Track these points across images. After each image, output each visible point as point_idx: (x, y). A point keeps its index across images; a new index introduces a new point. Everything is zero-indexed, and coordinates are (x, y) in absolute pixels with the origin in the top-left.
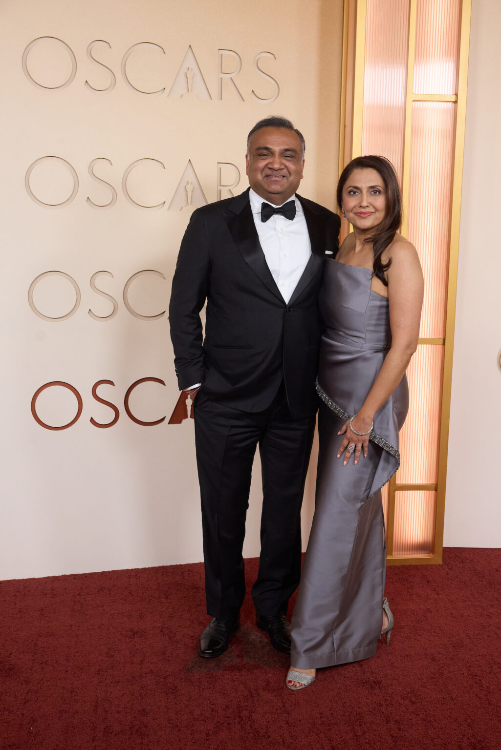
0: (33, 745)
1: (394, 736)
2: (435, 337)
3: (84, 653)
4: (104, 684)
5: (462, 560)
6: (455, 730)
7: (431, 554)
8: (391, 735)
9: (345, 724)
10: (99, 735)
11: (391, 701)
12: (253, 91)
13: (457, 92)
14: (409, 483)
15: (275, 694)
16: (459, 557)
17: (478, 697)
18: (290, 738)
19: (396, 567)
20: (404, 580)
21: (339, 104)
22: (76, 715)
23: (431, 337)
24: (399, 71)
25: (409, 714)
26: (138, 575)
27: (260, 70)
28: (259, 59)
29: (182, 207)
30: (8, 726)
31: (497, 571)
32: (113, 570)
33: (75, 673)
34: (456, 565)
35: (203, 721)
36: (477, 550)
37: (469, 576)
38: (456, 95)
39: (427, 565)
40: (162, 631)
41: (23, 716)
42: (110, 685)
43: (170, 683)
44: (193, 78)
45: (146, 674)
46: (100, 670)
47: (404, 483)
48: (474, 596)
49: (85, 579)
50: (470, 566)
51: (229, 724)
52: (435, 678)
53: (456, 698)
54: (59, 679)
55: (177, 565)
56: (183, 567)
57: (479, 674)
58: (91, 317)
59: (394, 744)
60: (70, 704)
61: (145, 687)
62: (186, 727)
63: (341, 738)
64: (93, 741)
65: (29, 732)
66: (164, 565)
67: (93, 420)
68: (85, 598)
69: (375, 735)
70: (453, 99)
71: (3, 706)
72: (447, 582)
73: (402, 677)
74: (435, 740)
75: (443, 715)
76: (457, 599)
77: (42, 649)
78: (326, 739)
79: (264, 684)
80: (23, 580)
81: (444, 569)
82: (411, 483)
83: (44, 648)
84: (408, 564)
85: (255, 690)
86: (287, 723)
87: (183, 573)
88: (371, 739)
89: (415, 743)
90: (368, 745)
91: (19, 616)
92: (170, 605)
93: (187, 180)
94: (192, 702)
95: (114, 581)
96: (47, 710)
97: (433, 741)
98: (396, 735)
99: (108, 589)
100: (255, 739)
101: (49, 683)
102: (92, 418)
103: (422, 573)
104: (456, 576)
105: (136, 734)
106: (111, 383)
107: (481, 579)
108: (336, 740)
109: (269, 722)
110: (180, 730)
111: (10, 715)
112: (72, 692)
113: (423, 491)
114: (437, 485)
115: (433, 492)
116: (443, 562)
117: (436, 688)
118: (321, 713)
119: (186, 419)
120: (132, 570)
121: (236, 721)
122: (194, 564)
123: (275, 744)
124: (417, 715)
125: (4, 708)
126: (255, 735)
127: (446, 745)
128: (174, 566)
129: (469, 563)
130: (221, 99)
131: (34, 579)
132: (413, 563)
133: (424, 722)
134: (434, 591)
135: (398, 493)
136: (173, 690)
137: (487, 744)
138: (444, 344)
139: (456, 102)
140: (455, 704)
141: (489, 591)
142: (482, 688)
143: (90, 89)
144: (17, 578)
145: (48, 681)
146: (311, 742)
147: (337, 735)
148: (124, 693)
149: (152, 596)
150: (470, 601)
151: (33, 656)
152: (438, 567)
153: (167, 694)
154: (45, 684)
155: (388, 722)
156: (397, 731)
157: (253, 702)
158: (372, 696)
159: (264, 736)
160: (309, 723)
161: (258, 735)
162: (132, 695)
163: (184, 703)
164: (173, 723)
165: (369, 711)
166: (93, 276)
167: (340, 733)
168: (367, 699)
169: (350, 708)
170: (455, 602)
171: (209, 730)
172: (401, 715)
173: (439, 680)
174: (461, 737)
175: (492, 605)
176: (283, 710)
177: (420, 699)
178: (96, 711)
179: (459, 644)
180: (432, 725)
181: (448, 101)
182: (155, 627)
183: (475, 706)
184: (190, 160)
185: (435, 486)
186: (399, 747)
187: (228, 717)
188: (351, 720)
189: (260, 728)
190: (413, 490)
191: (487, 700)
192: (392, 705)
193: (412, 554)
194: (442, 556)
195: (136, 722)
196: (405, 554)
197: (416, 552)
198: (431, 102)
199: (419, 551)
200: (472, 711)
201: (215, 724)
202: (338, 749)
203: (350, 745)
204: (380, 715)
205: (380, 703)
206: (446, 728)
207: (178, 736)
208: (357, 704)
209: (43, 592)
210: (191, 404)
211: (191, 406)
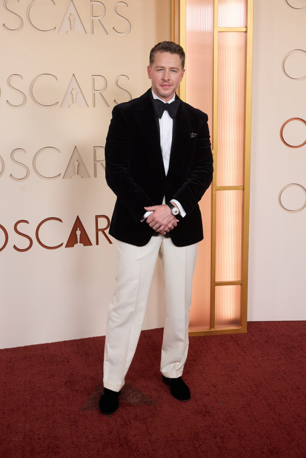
1: (220, 447)
2: (238, 185)
3: (15, 400)
4: (29, 420)
5: (260, 330)
6: (259, 441)
7: (240, 327)
8: (218, 446)
9: (188, 440)
10: (27, 455)
11: (217, 424)
12: (113, 27)
13: (246, 25)
14: (224, 281)
15: (141, 422)
16: (258, 328)
17: (273, 419)
18: (152, 451)
19: (217, 335)
20: (223, 344)
21: (170, 35)
22: (11, 442)
23: (235, 185)
24: (208, 9)
25: (229, 432)
26: (49, 348)
27: (118, 14)
28: (117, 6)
29: (70, 105)
31: (283, 336)
32: (32, 344)
33: (9, 414)
34: (256, 333)
35: (95, 442)
36: (269, 322)
38: (246, 27)
39: (237, 334)
40: (66, 383)
42: (33, 421)
43: (72, 418)
44: (74, 21)
45: (56, 413)
46: (26, 411)
47: (221, 281)
49: (14, 352)
50: (265, 334)
51: (112, 443)
52: (245, 407)
53: (259, 420)
55: (74, 340)
56: (78, 341)
57: (273, 404)
58: (12, 178)
61: (56, 421)
62: (84, 446)
63: (185, 449)
66: (66, 340)
67: (16, 247)
68: (14, 364)
69: (207, 447)
70: (244, 30)
72: (251, 344)
73: (223, 408)
74: (246, 448)
75: (250, 431)
76: (257, 355)
78: (176, 450)
79: (134, 416)
81: (248, 336)
82: (225, 280)
84: (225, 333)
85: (128, 420)
86: (150, 441)
87: (78, 345)
88: (205, 449)
89: (233, 451)
90: (203, 453)
92: (70, 366)
93: (72, 88)
94: (87, 430)
95: (33, 352)
97: (244, 449)
98: (221, 446)
99: (29, 357)
100: (129, 453)
102: (14, 245)
103: (234, 339)
104: (256, 340)
105: (52, 453)
106: (27, 222)
108: (182, 451)
109: (138, 441)
110: (80, 448)
112: (8, 426)
113: (233, 286)
114: (242, 281)
115: (239, 286)
116: (247, 331)
117: (246, 414)
118: (171, 434)
119: (77, 244)
121: (116, 441)
122: (85, 339)
123: (143, 455)
124: (234, 432)
126: (129, 450)
127: (253, 451)
128: (72, 340)
129: (265, 331)
130: (93, 34)
132: (228, 333)
133: (239, 437)
134: (242, 350)
135: (217, 288)
136: (75, 423)
137: (280, 450)
138: (243, 189)
139: (246, 32)
140: (258, 424)
141: (278, 349)
142: (275, 413)
143: (6, 29)
146: (166, 453)
147: (183, 447)
148: (43, 426)
150: (266, 356)
152: (244, 334)
153: (71, 426)
155: (215, 438)
156: (221, 443)
157: (127, 428)
158: (204, 421)
159: (135, 450)
160: (164, 440)
161: (131, 450)
162: (48, 427)
163: (82, 431)
164: (76, 444)
165: (203, 431)
166: (12, 152)
167: (185, 446)
168: (201, 423)
169: (190, 429)
170: (256, 357)
171: (99, 448)
172: (223, 433)
173: (247, 409)
174: (263, 445)
175: (280, 358)
176: (147, 433)
177: (236, 422)
178: (24, 438)
179: (259, 385)
180: (244, 439)
181: (241, 32)
182: (61, 382)
183: (271, 425)
184: (73, 74)
185: (241, 282)
186: (223, 454)
187: (111, 439)
188: (191, 437)
189: (132, 445)
190: (226, 285)
191: (279, 421)
192: (218, 426)
193: (227, 327)
194: (247, 327)
195: (51, 445)
196: (224, 327)
197: (230, 325)
198: (230, 32)
199: (232, 325)
200: (270, 428)
201: (103, 444)
202: (184, 457)
203: (191, 454)
204: (210, 433)
205: (210, 425)
206: (253, 440)
207: (79, 453)
208: (195, 427)
210: (80, 234)
211: (80, 235)
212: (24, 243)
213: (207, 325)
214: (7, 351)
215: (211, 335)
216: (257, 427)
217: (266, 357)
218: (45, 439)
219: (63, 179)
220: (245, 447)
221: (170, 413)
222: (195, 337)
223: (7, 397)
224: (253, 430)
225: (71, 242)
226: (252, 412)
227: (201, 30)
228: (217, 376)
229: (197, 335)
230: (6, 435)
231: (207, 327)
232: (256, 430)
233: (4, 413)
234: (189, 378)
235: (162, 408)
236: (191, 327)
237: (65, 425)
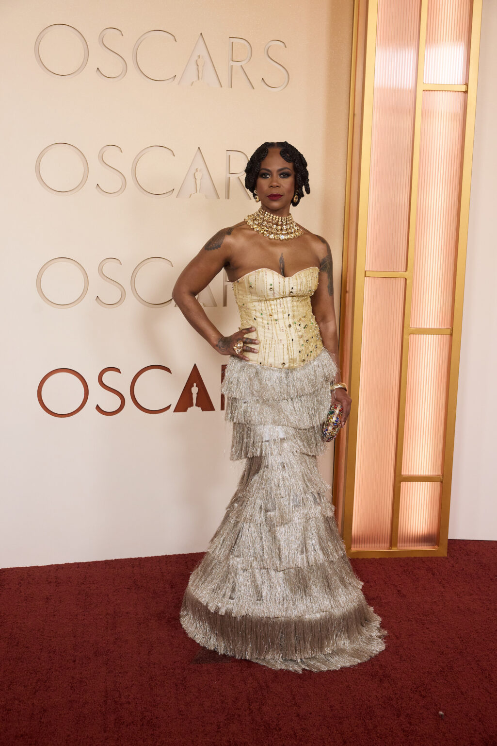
0: (45, 735)
2: (443, 327)
3: (92, 642)
4: (112, 674)
5: (467, 553)
6: (466, 724)
7: (436, 546)
8: (402, 729)
9: (356, 717)
10: (110, 726)
11: (400, 694)
12: (263, 79)
13: (467, 82)
14: (415, 474)
16: (464, 550)
17: (488, 692)
18: (301, 731)
19: (400, 559)
20: (409, 572)
21: (349, 92)
22: (86, 705)
23: (435, 327)
25: (419, 708)
26: (142, 564)
27: (271, 58)
28: (269, 47)
29: (191, 195)
30: (19, 716)
33: (83, 663)
34: (461, 558)
35: (214, 712)
36: (482, 542)
37: (475, 569)
38: (467, 85)
39: (431, 557)
41: (33, 706)
42: (118, 676)
43: (179, 674)
44: (203, 66)
45: (154, 665)
47: (410, 474)
48: (480, 589)
49: (89, 568)
50: (475, 559)
51: (239, 716)
52: (444, 672)
53: (466, 692)
54: (68, 669)
55: (180, 554)
57: (488, 668)
58: (98, 303)
59: (406, 738)
60: (80, 694)
61: (153, 678)
62: (197, 718)
63: (351, 731)
64: (105, 732)
65: (40, 722)
66: (167, 555)
67: (99, 407)
68: (89, 587)
69: (386, 729)
70: (463, 88)
71: (13, 695)
72: (453, 574)
73: (410, 670)
74: (447, 735)
75: (453, 710)
76: (463, 592)
78: (338, 732)
80: (26, 567)
81: (449, 562)
82: (417, 474)
83: (51, 637)
84: (412, 556)
86: (298, 716)
88: (382, 733)
89: (427, 737)
90: (379, 739)
91: (25, 604)
93: (196, 168)
94: (202, 694)
95: (118, 570)
96: (57, 700)
98: (406, 729)
99: (113, 578)
100: (267, 732)
101: (57, 672)
102: (97, 405)
103: (427, 565)
104: (461, 569)
105: (147, 726)
106: (118, 370)
107: (487, 572)
108: (348, 734)
109: (279, 714)
111: (21, 704)
112: (81, 682)
113: (429, 483)
114: (443, 476)
115: (438, 484)
116: (448, 554)
117: (446, 682)
118: (331, 707)
119: (192, 407)
120: (135, 559)
121: (246, 713)
123: (287, 737)
124: (428, 709)
126: (266, 728)
127: (457, 740)
128: (177, 555)
129: (475, 555)
130: (231, 87)
131: (38, 567)
132: (418, 555)
133: (435, 717)
134: (440, 583)
135: (403, 484)
139: (466, 92)
140: (465, 699)
143: (102, 76)
144: (21, 566)
145: (56, 671)
146: (322, 735)
147: (348, 728)
148: (133, 684)
150: (477, 594)
152: (444, 559)
153: (176, 685)
154: (54, 673)
155: (398, 716)
156: (408, 725)
157: (262, 694)
158: (382, 689)
159: (275, 729)
160: (320, 716)
161: (269, 727)
162: (142, 685)
163: (194, 695)
164: (184, 715)
165: (380, 705)
166: (101, 263)
167: (352, 727)
168: (377, 692)
169: (360, 702)
170: (461, 595)
171: (220, 723)
172: (411, 709)
173: (448, 674)
174: (472, 732)
176: (293, 703)
177: (430, 693)
178: (105, 702)
181: (458, 91)
183: (485, 701)
184: (199, 148)
185: (441, 477)
187: (239, 709)
188: (361, 713)
189: (271, 721)
190: (418, 481)
192: (403, 699)
193: (417, 546)
194: (447, 547)
195: (147, 713)
196: (409, 546)
197: (421, 544)
198: (441, 92)
199: (424, 543)
200: (483, 706)
201: (226, 716)
202: (350, 742)
203: (362, 739)
204: (391, 708)
205: (390, 697)
206: (457, 722)
207: (188, 728)
208: (367, 698)
209: (47, 581)
210: (197, 392)
211: (197, 394)
212: (111, 402)
213: (386, 541)
214: (78, 567)
215: (391, 558)
216: (463, 702)
217: (477, 596)
218: (137, 704)
220: (445, 733)
222: (367, 559)
224: (457, 707)
225: (183, 404)
226: (455, 680)
227: (397, 87)
229: (370, 557)
231: (383, 545)
233: (74, 661)
236: (361, 543)
237: (167, 683)
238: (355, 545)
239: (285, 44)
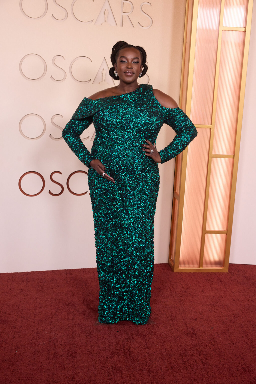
0: (18, 360)
1: (203, 363)
2: (229, 154)
3: (43, 313)
4: (53, 329)
5: (239, 271)
6: (235, 360)
7: (223, 267)
9: (178, 355)
10: (51, 356)
11: (201, 344)
12: (139, 22)
13: (246, 26)
14: (213, 230)
15: (142, 338)
16: (237, 269)
17: (247, 344)
18: (150, 362)
19: (204, 273)
20: (208, 280)
22: (39, 346)
23: (225, 154)
25: (211, 351)
26: (71, 273)
27: (143, 11)
28: (143, 6)
29: (100, 82)
30: (5, 350)
32: (58, 270)
33: (39, 323)
34: (235, 273)
35: (105, 351)
36: (246, 265)
37: (242, 279)
38: (245, 28)
39: (220, 273)
40: (83, 302)
41: (12, 345)
42: (57, 330)
43: (88, 330)
44: (108, 15)
45: (75, 325)
46: (52, 322)
47: (210, 229)
48: (245, 290)
49: (44, 274)
50: (243, 274)
51: (118, 353)
52: (224, 332)
53: (235, 343)
54: (31, 326)
55: (91, 268)
56: (94, 269)
57: (247, 331)
58: (51, 138)
59: (203, 366)
60: (36, 340)
61: (75, 332)
62: (96, 354)
63: (176, 362)
64: (48, 359)
65: (15, 353)
66: (85, 268)
68: (43, 284)
69: (193, 362)
72: (231, 282)
73: (207, 331)
74: (225, 365)
75: (228, 352)
76: (236, 291)
77: (21, 310)
78: (168, 363)
79: (136, 332)
80: (12, 273)
81: (229, 275)
82: (214, 230)
84: (210, 272)
85: (132, 336)
86: (148, 353)
87: (94, 272)
88: (192, 364)
89: (214, 366)
90: (190, 366)
91: (10, 292)
92: (87, 289)
93: (103, 68)
94: (99, 341)
95: (59, 275)
96: (24, 342)
99: (55, 280)
101: (25, 328)
102: (49, 191)
103: (218, 277)
104: (235, 279)
105: (70, 357)
106: (60, 173)
107: (248, 281)
109: (139, 353)
110: (93, 355)
111: (6, 344)
112: (37, 333)
113: (220, 234)
114: (227, 231)
115: (225, 235)
116: (229, 271)
117: (225, 338)
118: (165, 349)
120: (68, 270)
121: (122, 352)
123: (142, 365)
124: (215, 352)
125: (2, 340)
126: (132, 359)
127: (230, 368)
128: (89, 268)
129: (242, 272)
130: (122, 26)
131: (17, 273)
132: (213, 272)
133: (219, 356)
134: (224, 286)
135: (206, 235)
136: (89, 334)
137: (252, 368)
139: (245, 31)
140: (235, 347)
141: (252, 288)
142: (249, 339)
143: (55, 19)
144: (9, 272)
145: (25, 327)
146: (160, 364)
148: (64, 335)
149: (78, 284)
151: (17, 314)
152: (226, 274)
153: (86, 336)
154: (23, 328)
155: (200, 355)
156: (205, 360)
157: (130, 342)
158: (192, 341)
159: (136, 360)
160: (159, 354)
161: (133, 359)
162: (68, 336)
163: (95, 341)
164: (90, 352)
165: (191, 349)
166: (53, 117)
167: (176, 360)
168: (189, 342)
169: (180, 347)
170: (235, 293)
171: (108, 356)
172: (207, 351)
173: (227, 334)
174: (238, 364)
175: (254, 295)
176: (146, 347)
177: (217, 343)
178: (49, 343)
179: (237, 315)
180: (223, 358)
181: (241, 31)
182: (80, 301)
183: (245, 348)
184: (105, 58)
186: (206, 368)
187: (118, 350)
188: (181, 353)
189: (134, 356)
190: (214, 233)
191: (251, 345)
192: (202, 346)
193: (213, 267)
194: (228, 268)
195: (70, 350)
196: (209, 267)
197: (215, 266)
198: (232, 31)
199: (217, 265)
200: (244, 351)
201: (111, 353)
202: (175, 368)
203: (181, 366)
204: (196, 351)
205: (196, 345)
206: (230, 359)
207: (92, 358)
208: (184, 345)
209: (22, 280)
212: (57, 189)
213: (197, 264)
215: (199, 273)
216: (234, 349)
217: (243, 293)
218: (66, 345)
219: (91, 140)
220: (224, 365)
221: (165, 332)
222: (187, 273)
223: (37, 309)
226: (230, 337)
227: (209, 28)
228: (203, 306)
230: (35, 339)
231: (197, 266)
232: (233, 351)
233: (34, 322)
234: (180, 305)
235: (158, 328)
236: (184, 264)
237: (82, 335)
238: (181, 266)
239: (151, 5)
